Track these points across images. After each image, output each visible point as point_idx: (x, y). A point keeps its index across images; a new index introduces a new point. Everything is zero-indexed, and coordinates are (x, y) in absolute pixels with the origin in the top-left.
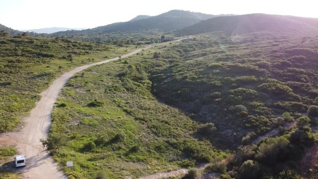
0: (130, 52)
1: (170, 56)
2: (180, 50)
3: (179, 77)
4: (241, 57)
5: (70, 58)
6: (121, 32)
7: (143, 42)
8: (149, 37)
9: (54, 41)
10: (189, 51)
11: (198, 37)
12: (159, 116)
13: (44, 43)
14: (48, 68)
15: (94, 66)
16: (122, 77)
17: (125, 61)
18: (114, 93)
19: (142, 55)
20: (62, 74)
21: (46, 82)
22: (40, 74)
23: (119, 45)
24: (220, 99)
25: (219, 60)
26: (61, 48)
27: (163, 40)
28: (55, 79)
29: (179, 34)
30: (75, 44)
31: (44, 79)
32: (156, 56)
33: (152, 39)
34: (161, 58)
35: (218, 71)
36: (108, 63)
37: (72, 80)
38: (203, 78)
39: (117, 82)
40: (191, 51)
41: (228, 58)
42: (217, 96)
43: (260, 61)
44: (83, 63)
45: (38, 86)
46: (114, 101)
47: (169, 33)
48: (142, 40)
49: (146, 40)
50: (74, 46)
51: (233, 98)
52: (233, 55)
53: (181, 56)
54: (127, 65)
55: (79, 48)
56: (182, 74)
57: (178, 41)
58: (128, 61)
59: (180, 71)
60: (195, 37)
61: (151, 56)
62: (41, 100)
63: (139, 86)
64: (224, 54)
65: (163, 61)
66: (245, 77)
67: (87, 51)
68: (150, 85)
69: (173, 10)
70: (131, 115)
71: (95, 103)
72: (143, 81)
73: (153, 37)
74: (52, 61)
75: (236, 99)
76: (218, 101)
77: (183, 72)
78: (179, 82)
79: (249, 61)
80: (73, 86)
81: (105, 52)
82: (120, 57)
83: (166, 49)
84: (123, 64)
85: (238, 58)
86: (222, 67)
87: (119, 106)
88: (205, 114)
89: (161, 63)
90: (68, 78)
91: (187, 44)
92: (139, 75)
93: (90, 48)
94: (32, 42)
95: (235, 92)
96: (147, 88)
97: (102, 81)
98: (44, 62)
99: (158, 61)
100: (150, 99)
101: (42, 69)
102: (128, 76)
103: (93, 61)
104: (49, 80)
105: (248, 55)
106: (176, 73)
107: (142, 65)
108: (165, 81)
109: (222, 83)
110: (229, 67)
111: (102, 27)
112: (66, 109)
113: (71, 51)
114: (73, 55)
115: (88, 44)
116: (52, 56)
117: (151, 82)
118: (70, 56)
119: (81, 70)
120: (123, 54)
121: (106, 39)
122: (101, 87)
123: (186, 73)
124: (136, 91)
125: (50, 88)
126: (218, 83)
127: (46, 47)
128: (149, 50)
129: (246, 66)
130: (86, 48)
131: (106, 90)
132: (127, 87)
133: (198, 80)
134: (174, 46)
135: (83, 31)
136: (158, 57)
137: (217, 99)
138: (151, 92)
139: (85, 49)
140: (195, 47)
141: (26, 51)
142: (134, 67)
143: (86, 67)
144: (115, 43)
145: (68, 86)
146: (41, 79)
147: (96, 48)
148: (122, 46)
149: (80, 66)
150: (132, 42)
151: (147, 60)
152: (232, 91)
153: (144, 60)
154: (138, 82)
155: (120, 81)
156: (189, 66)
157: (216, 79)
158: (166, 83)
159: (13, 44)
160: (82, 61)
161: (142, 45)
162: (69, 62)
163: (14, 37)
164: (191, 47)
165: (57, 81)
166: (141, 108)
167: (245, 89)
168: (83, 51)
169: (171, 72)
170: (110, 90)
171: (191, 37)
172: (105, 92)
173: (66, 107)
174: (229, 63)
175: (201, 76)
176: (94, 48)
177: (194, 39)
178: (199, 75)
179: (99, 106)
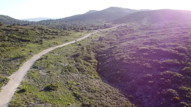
0: (83, 36)
1: (110, 39)
2: (117, 34)
3: (118, 59)
4: (162, 42)
5: (41, 42)
6: (79, 21)
7: (92, 28)
8: (96, 24)
9: (32, 30)
10: (122, 35)
11: (128, 25)
12: (103, 100)
13: (25, 31)
14: (23, 52)
15: (56, 49)
16: (76, 58)
17: (80, 44)
18: (69, 74)
19: (91, 38)
20: (32, 56)
21: (18, 64)
22: (16, 57)
23: (77, 31)
24: (153, 81)
25: (145, 44)
26: (37, 34)
27: (105, 27)
28: (26, 61)
29: (115, 22)
30: (46, 31)
31: (17, 62)
32: (101, 39)
33: (98, 26)
34: (104, 41)
35: (147, 54)
36: (67, 45)
37: (38, 62)
38: (136, 60)
39: (72, 62)
40: (124, 35)
41: (152, 42)
42: (149, 78)
43: (178, 46)
44: (50, 46)
45: (11, 69)
46: (67, 83)
47: (109, 22)
48: (92, 27)
49: (95, 27)
50: (46, 32)
51: (163, 81)
52: (155, 40)
53: (117, 39)
54: (81, 47)
55: (49, 34)
56: (120, 55)
57: (115, 27)
58: (81, 43)
59: (118, 52)
60: (126, 24)
61: (97, 39)
62: (8, 83)
63: (88, 65)
64: (148, 39)
65: (106, 43)
66: (169, 61)
67: (54, 36)
68: (96, 64)
69: (111, 7)
70: (79, 100)
71: (51, 87)
72: (91, 61)
73: (99, 25)
74: (28, 45)
75: (166, 83)
76: (151, 83)
77: (120, 54)
78: (118, 62)
79: (170, 46)
80: (37, 68)
81: (66, 36)
82: (76, 41)
83: (107, 33)
84: (77, 46)
85: (159, 42)
86: (149, 50)
87: (70, 89)
88: (141, 95)
89: (104, 44)
90: (35, 60)
91: (121, 29)
92: (89, 56)
93: (56, 33)
94: (17, 30)
95: (164, 74)
96: (94, 67)
97: (60, 62)
98: (22, 46)
99: (102, 43)
100: (96, 78)
101: (19, 52)
102: (80, 56)
103: (57, 44)
104: (21, 62)
105: (167, 40)
106: (115, 54)
107: (91, 46)
108: (107, 62)
109: (152, 65)
110: (155, 50)
111: (68, 17)
112: (25, 94)
113: (43, 37)
114: (43, 40)
115: (55, 30)
116: (29, 41)
117: (97, 61)
118: (41, 41)
119: (47, 52)
120: (78, 38)
121: (70, 25)
122: (59, 67)
123: (123, 55)
124: (85, 71)
125: (19, 70)
126: (148, 65)
127: (26, 34)
128: (96, 34)
129: (169, 51)
130: (54, 34)
131: (62, 71)
132: (79, 67)
133: (132, 62)
134: (112, 31)
135: (57, 20)
136: (102, 40)
137: (150, 82)
138: (97, 71)
139: (52, 35)
140: (126, 31)
141: (12, 37)
142: (85, 48)
143: (50, 49)
144: (74, 29)
145: (33, 68)
146: (15, 62)
147: (61, 34)
148: (78, 31)
149: (47, 48)
150: (85, 28)
151: (95, 42)
152: (162, 73)
153: (92, 42)
154: (87, 62)
155: (74, 61)
156: (124, 49)
157: (146, 62)
158: (108, 63)
159: (5, 32)
160: (49, 45)
161: (91, 30)
162: (40, 46)
163: (7, 27)
164: (124, 32)
165: (26, 63)
166: (88, 90)
167: (172, 73)
168: (51, 36)
169: (112, 53)
170: (65, 71)
171: (123, 25)
172: (61, 73)
173: (25, 93)
174: (154, 47)
175: (134, 58)
176: (59, 34)
177: (126, 27)
178: (133, 57)
179: (54, 90)
